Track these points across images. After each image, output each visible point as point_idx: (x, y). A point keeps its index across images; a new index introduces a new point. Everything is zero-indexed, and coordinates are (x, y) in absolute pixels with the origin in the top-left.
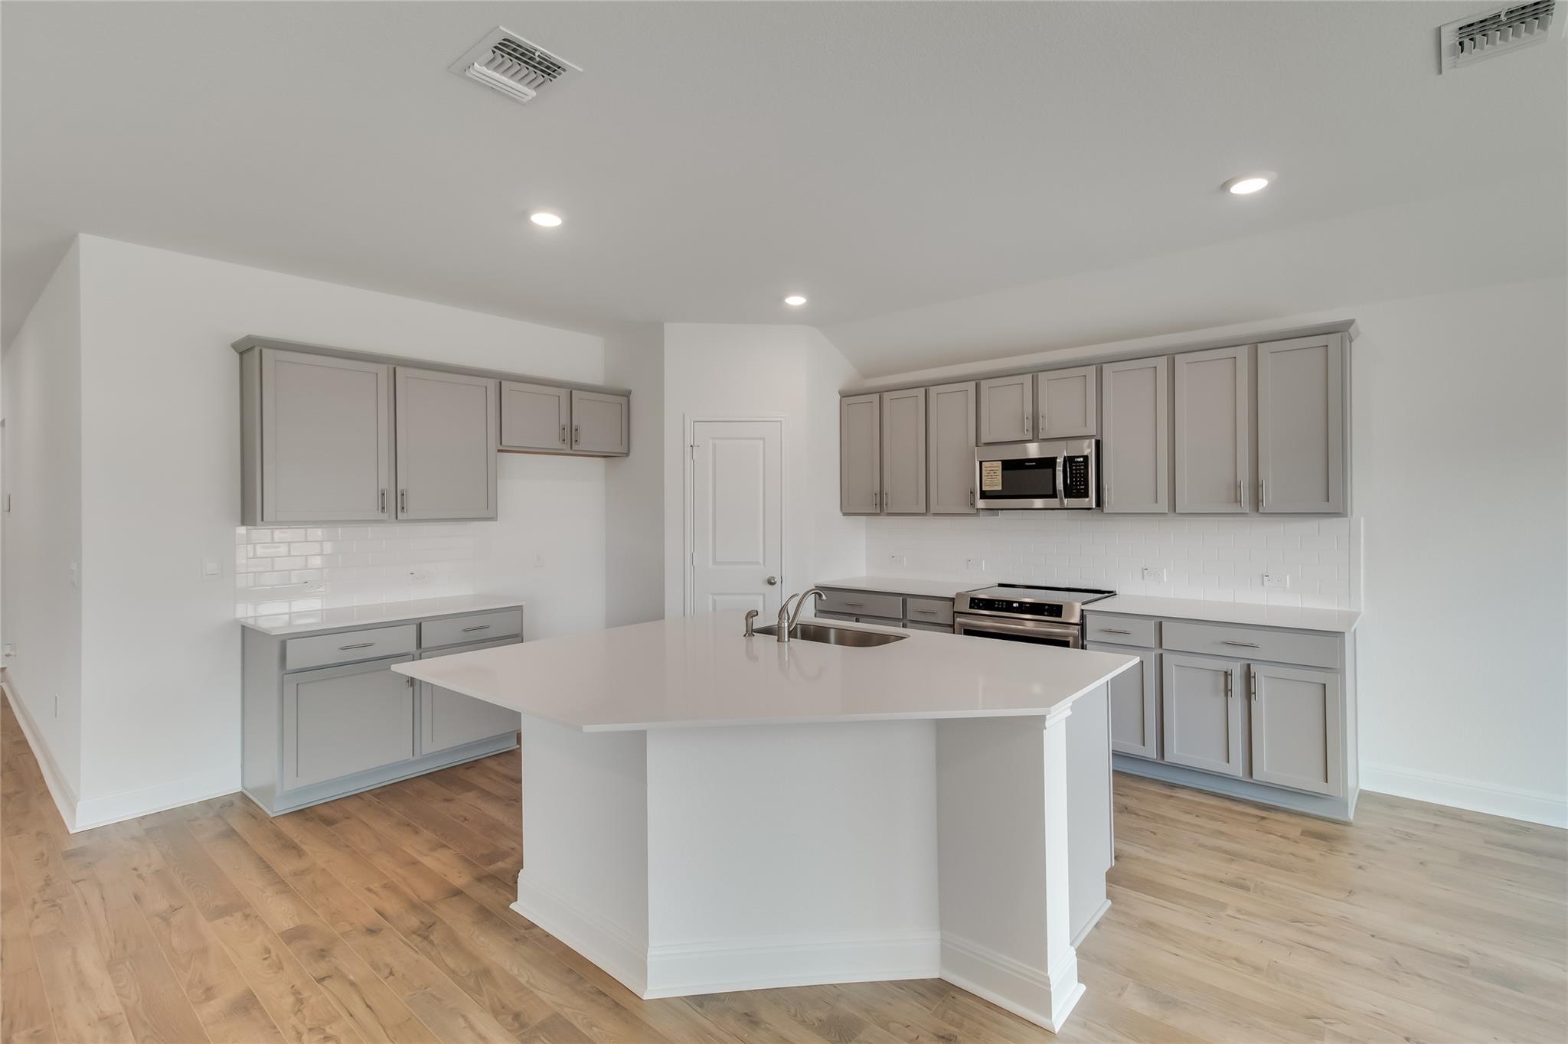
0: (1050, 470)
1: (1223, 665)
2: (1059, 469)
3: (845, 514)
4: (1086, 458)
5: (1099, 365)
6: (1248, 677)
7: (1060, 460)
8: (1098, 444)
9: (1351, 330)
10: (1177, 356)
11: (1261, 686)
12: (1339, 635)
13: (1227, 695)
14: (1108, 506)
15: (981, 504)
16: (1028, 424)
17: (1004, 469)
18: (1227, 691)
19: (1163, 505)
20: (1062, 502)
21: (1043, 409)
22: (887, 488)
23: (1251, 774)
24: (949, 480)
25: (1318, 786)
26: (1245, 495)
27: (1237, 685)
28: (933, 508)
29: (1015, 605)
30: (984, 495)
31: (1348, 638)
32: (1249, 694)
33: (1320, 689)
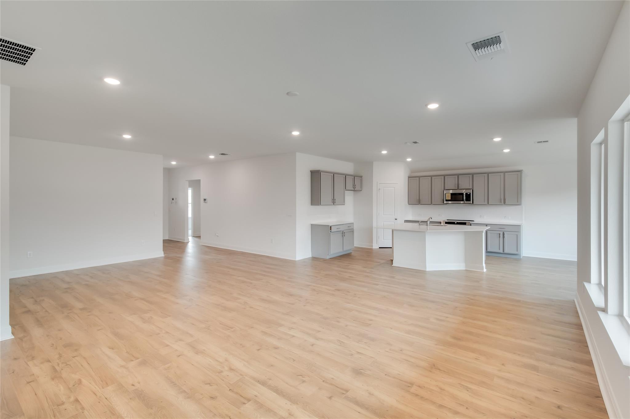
0: (462, 196)
1: (499, 232)
2: (464, 195)
3: (409, 204)
4: (470, 193)
5: (473, 175)
6: (504, 234)
7: (464, 194)
8: (473, 190)
9: (522, 171)
10: (489, 174)
11: (506, 236)
12: (520, 225)
13: (499, 238)
14: (474, 203)
15: (445, 202)
16: (456, 186)
17: (451, 195)
18: (500, 237)
19: (486, 203)
20: (465, 202)
21: (460, 183)
22: (421, 198)
23: (504, 252)
24: (437, 196)
25: (516, 253)
26: (502, 201)
27: (501, 236)
28: (433, 203)
29: (456, 223)
30: (446, 200)
31: (521, 226)
32: (504, 237)
33: (516, 236)
